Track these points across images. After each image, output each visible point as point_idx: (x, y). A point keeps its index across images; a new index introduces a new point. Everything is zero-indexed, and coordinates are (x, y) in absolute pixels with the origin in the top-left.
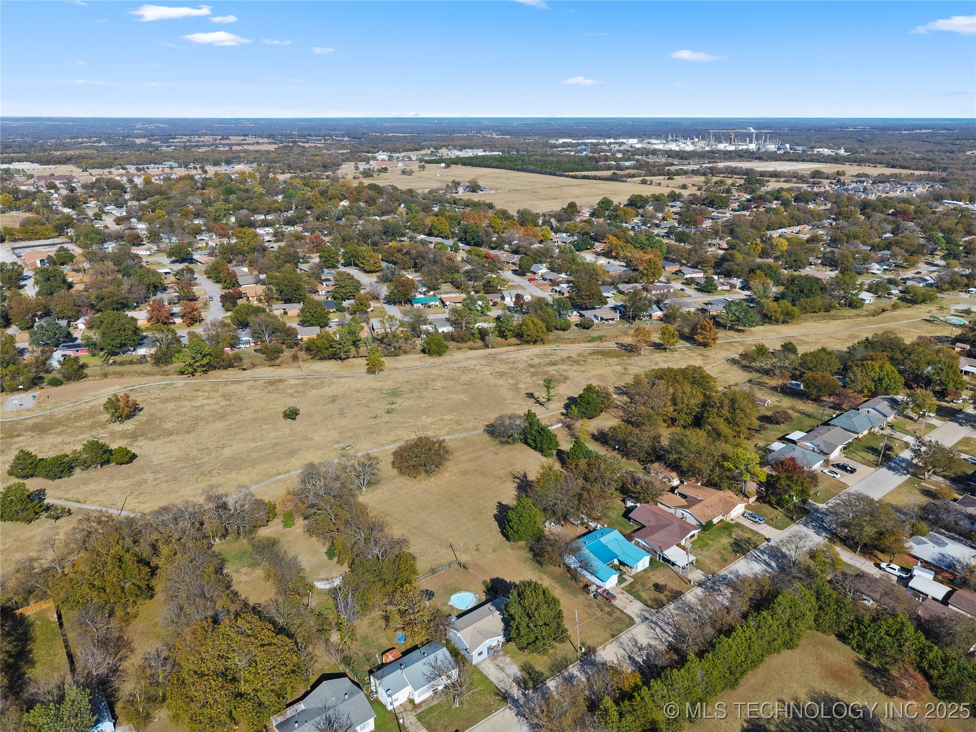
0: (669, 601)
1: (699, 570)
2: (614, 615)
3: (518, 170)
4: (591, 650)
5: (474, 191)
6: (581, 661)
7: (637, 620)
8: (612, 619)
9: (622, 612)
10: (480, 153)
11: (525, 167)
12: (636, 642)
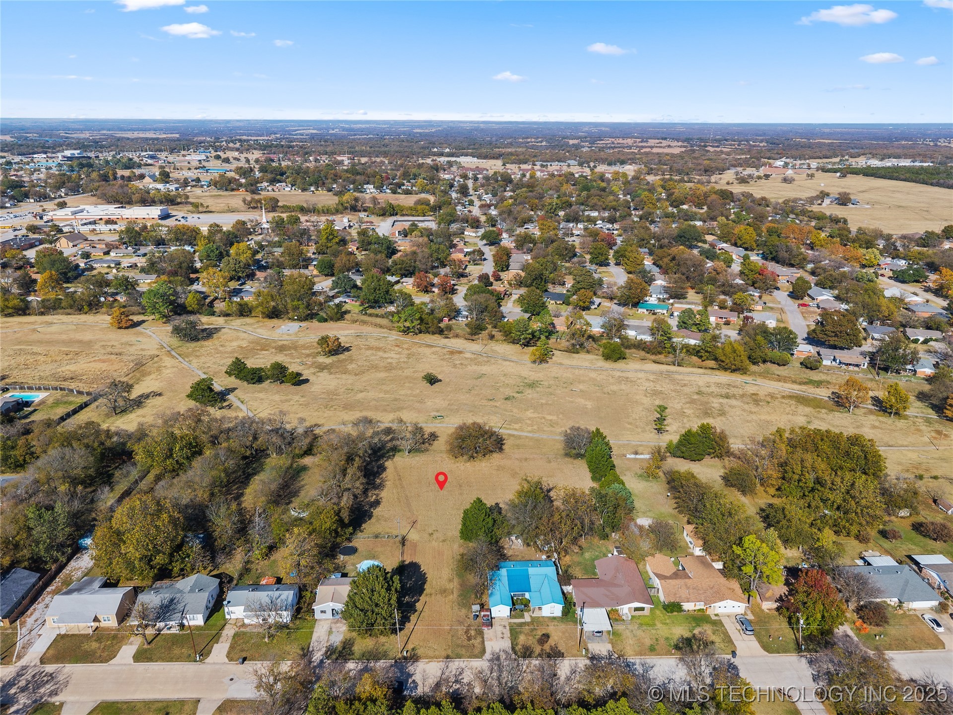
0: (540, 655)
1: (610, 645)
2: (473, 641)
3: (932, 184)
4: (414, 658)
5: (844, 204)
6: (396, 662)
7: (488, 655)
8: (466, 643)
9: (483, 642)
10: (906, 163)
11: (942, 181)
12: (461, 674)
